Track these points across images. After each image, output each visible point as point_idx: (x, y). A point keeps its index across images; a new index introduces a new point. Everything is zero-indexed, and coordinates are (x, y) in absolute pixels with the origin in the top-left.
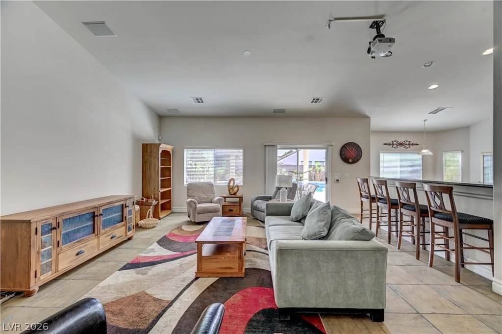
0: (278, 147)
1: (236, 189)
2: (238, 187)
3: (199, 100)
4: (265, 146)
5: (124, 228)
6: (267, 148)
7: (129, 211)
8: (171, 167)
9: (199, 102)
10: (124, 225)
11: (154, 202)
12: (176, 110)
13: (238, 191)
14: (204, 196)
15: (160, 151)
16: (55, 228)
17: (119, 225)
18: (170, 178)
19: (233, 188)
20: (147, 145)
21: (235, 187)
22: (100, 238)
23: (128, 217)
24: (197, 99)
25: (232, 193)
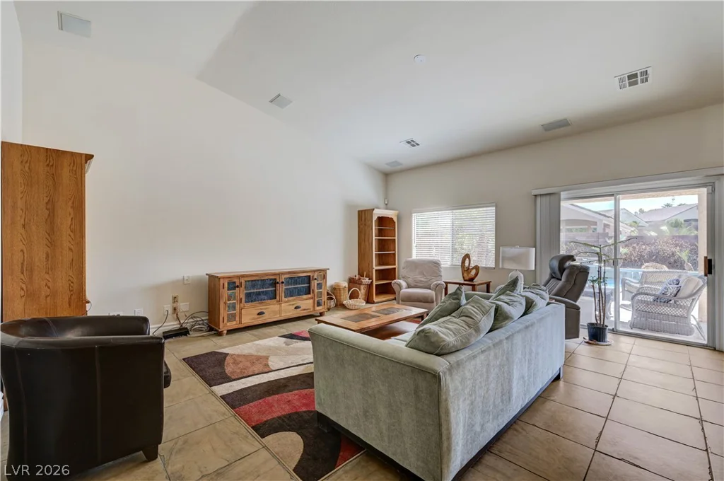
0: (562, 197)
1: (473, 272)
2: (477, 268)
3: (412, 143)
4: (536, 196)
5: (311, 301)
6: (539, 199)
7: (318, 284)
8: (396, 238)
9: (413, 146)
10: (312, 298)
11: (366, 281)
12: (397, 163)
13: (476, 275)
14: (422, 279)
15: (375, 218)
16: (238, 287)
17: (305, 297)
18: (394, 254)
19: (468, 270)
20: (362, 211)
21: (473, 268)
22: (283, 305)
23: (316, 291)
24: (409, 142)
25: (467, 278)
